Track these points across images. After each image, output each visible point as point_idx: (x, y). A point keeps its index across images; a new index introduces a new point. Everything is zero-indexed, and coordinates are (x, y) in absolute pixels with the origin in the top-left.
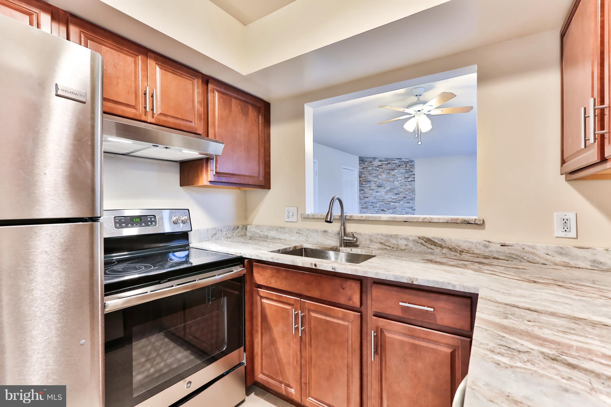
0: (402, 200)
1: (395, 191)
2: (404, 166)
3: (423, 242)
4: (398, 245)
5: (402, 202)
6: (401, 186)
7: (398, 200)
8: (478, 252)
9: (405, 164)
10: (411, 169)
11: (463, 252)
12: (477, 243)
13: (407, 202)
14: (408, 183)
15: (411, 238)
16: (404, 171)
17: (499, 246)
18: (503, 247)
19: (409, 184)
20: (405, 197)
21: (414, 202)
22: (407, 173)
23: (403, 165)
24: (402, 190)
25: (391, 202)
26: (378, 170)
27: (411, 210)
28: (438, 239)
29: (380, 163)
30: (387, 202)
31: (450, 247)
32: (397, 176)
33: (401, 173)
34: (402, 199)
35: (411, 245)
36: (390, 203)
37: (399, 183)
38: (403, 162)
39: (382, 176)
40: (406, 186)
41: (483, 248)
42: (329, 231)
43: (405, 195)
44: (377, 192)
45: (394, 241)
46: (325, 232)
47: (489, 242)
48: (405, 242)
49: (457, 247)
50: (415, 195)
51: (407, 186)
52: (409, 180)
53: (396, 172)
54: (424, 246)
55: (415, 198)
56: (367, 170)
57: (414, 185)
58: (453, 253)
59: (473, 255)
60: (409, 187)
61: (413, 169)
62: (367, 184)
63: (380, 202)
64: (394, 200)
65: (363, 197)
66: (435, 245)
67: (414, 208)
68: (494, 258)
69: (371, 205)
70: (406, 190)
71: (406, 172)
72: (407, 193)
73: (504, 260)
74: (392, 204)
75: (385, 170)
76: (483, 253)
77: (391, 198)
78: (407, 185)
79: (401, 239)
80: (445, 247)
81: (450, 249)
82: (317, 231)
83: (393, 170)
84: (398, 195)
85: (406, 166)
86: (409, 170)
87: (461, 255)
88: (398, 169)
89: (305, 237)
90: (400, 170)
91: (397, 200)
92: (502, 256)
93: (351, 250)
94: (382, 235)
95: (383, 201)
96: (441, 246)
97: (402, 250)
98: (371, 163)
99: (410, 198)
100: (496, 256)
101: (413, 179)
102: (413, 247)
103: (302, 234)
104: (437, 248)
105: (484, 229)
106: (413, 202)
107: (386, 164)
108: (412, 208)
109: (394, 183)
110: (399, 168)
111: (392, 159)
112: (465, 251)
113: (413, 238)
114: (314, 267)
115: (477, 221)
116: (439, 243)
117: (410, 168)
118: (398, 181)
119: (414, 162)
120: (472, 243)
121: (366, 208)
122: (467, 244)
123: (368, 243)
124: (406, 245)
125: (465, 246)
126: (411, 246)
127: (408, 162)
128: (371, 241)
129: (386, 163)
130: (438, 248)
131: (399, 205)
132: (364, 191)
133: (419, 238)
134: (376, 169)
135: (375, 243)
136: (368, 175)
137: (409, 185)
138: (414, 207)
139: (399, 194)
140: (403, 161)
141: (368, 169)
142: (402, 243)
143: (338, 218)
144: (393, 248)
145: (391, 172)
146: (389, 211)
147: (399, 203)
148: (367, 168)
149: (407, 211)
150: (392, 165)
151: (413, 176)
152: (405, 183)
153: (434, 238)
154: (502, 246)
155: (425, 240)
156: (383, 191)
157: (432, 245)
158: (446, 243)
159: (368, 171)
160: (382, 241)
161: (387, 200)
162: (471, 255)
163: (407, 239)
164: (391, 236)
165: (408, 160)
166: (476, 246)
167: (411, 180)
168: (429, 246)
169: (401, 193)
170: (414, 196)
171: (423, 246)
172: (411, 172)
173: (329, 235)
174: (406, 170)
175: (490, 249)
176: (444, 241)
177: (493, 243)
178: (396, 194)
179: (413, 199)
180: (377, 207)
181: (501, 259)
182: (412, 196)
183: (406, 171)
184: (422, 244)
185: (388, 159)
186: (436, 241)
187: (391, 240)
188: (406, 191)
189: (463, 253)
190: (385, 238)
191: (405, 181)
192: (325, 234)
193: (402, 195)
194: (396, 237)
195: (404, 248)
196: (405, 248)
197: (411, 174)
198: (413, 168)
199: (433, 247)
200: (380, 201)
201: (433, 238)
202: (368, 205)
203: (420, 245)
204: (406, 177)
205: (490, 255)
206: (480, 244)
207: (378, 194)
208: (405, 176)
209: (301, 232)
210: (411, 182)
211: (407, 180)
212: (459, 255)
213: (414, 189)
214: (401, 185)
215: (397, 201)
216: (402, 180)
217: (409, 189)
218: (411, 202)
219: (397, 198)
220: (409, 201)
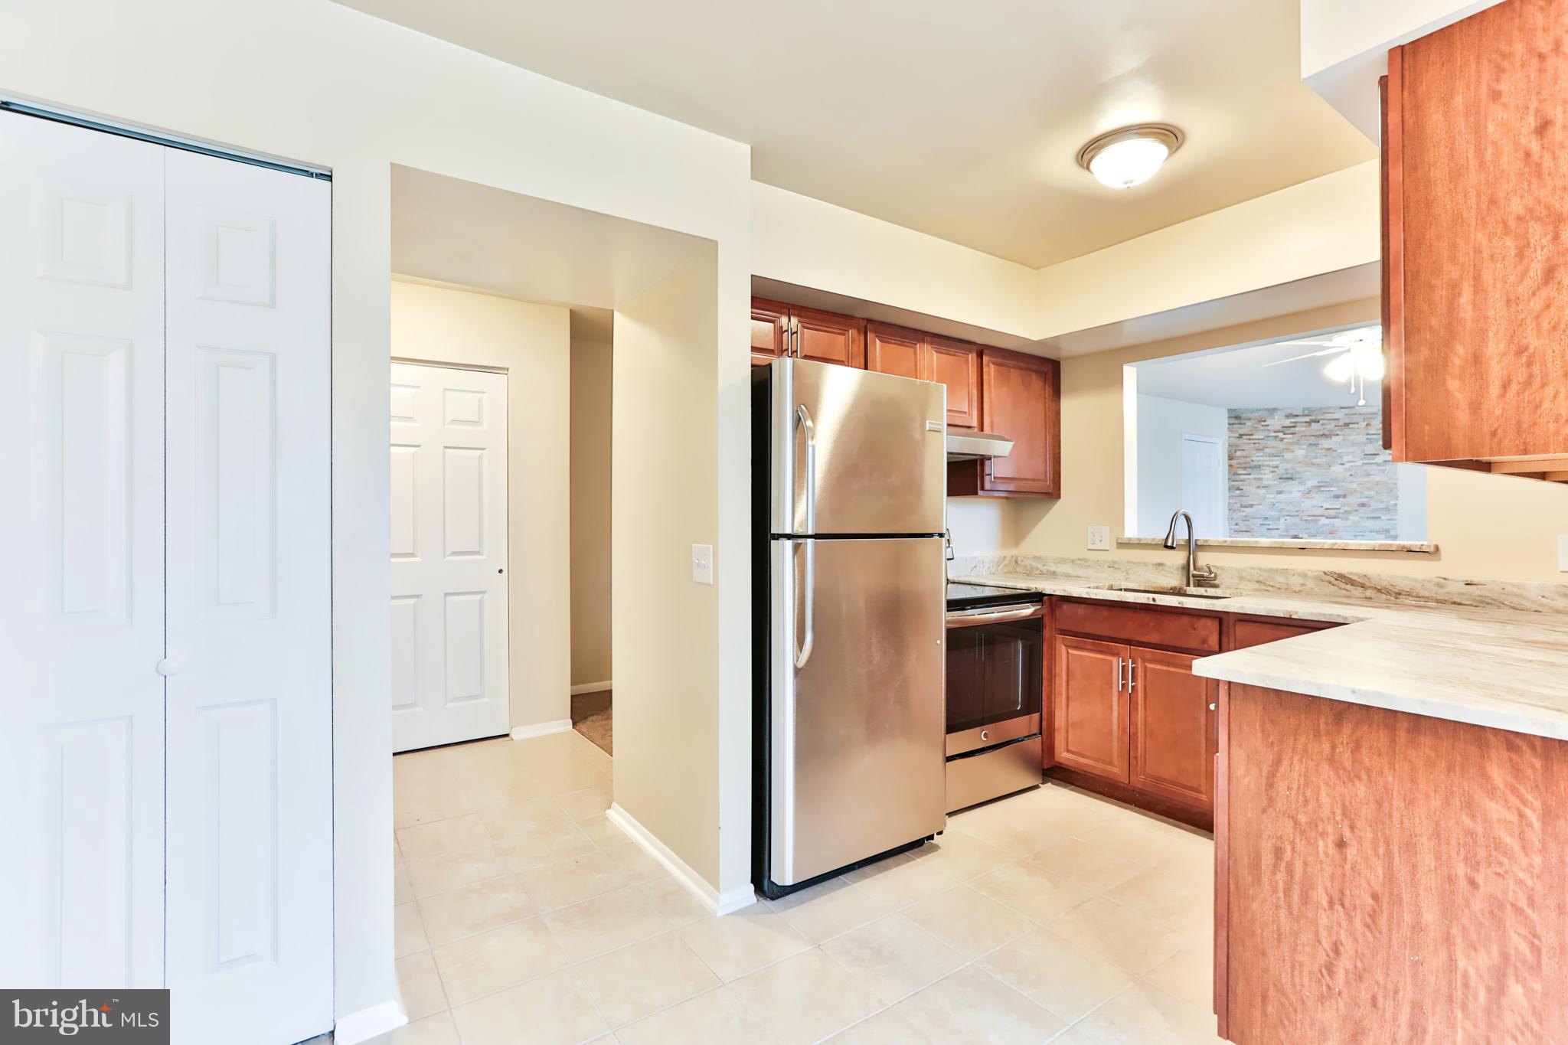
0: (1357, 511)
1: (1332, 489)
2: (1363, 424)
3: (1332, 579)
4: (1288, 584)
5: (1357, 518)
6: (1351, 475)
7: (1342, 511)
8: (1426, 594)
9: (1364, 419)
11: (1400, 594)
12: (1424, 580)
13: (1370, 516)
14: (1375, 467)
15: (1310, 574)
16: (1362, 438)
17: (1462, 585)
18: (1468, 586)
19: (1378, 470)
20: (1363, 505)
21: (1395, 517)
22: (1371, 443)
23: (1357, 423)
24: (1355, 486)
25: (1321, 516)
26: (1282, 439)
27: (1383, 536)
28: (1358, 574)
29: (1287, 422)
30: (1309, 516)
31: (1379, 588)
32: (1339, 451)
33: (1352, 444)
34: (1358, 508)
35: (1310, 584)
36: (1319, 518)
37: (1346, 470)
38: (1360, 414)
39: (1293, 452)
40: (1369, 475)
41: (1435, 589)
42: (1168, 563)
43: (1366, 500)
44: (1280, 493)
45: (1282, 579)
46: (1160, 564)
47: (1445, 579)
48: (1301, 580)
49: (1391, 588)
50: (1396, 498)
52: (1379, 459)
53: (1336, 442)
54: (1333, 585)
55: (1398, 507)
56: (1250, 439)
57: (1395, 473)
58: (1384, 596)
59: (1418, 599)
60: (1377, 478)
62: (1250, 474)
63: (1286, 518)
64: (1330, 511)
65: (1238, 505)
66: (1352, 585)
67: (1392, 533)
68: (1454, 603)
69: (1262, 525)
70: (1369, 485)
71: (1368, 439)
72: (1372, 493)
73: (1472, 605)
74: (1324, 521)
75: (1304, 438)
76: (1435, 595)
77: (1322, 507)
78: (1371, 473)
79: (1294, 575)
80: (1370, 587)
81: (1379, 591)
82: (1145, 564)
83: (1327, 436)
84: (1341, 499)
85: (1368, 425)
87: (1397, 598)
88: (1342, 433)
89: (1125, 574)
90: (1349, 435)
91: (1339, 513)
92: (1468, 600)
93: (1206, 591)
94: (1260, 569)
95: (1297, 514)
96: (1363, 586)
97: (1295, 592)
98: (1263, 423)
99: (1381, 506)
100: (1458, 600)
101: (1389, 458)
102: (1314, 587)
103: (1119, 569)
104: (1356, 589)
105: (1439, 559)
106: (1389, 517)
107: (1306, 422)
108: (1388, 531)
109: (1332, 468)
110: (1346, 431)
111: (1324, 411)
112: (1405, 593)
113: (1315, 573)
114: (1152, 602)
115: (1423, 547)
116: (1360, 580)
118: (1343, 464)
120: (1416, 580)
121: (1246, 531)
122: (1407, 582)
123: (1235, 581)
124: (1302, 585)
125: (1404, 585)
126: (1311, 586)
128: (1241, 578)
129: (1307, 419)
130: (1358, 588)
131: (1347, 525)
132: (1241, 489)
133: (1325, 573)
134: (1276, 437)
135: (1248, 583)
136: (1255, 452)
137: (1377, 473)
138: (1395, 528)
139: (1345, 496)
140: (1357, 412)
141: (1252, 437)
142: (1296, 581)
143: (1183, 543)
144: (1280, 589)
145: (1320, 443)
147: (1347, 519)
148: (1252, 435)
150: (1323, 424)
152: (1366, 467)
153: (1351, 573)
154: (1467, 584)
155: (1335, 576)
156: (1297, 489)
157: (1347, 584)
158: (1372, 580)
159: (1251, 441)
160: (1261, 579)
161: (1309, 513)
162: (1415, 599)
163: (1304, 575)
164: (1277, 570)
166: (1423, 586)
167: (1385, 461)
168: (1343, 586)
169: (1352, 493)
170: (1392, 502)
171: (1331, 586)
173: (1167, 569)
174: (1368, 434)
175: (1446, 590)
176: (1369, 578)
177: (1452, 580)
178: (1337, 497)
179: (1389, 510)
180: (1277, 529)
181: (1465, 605)
182: (1386, 500)
183: (1369, 437)
184: (1330, 583)
185: (1312, 411)
186: (1355, 578)
187: (1276, 577)
188: (1369, 489)
189: (1401, 597)
190: (1266, 575)
191: (1364, 464)
192: (1160, 568)
193: (1354, 500)
194: (1285, 571)
195: (1298, 588)
196: (1301, 589)
199: (1348, 587)
200: (1288, 516)
201: (1348, 573)
202: (1254, 524)
203: (1327, 583)
204: (1366, 452)
205: (1447, 598)
206: (1429, 582)
207: (1282, 497)
208: (1363, 451)
209: (1116, 566)
210: (1384, 466)
211: (1372, 461)
212: (1393, 599)
213: (1395, 484)
214: (1352, 473)
215: (1340, 515)
216: (1354, 462)
217: (1377, 483)
218: (1383, 518)
219: (1338, 507)
220: (1378, 515)
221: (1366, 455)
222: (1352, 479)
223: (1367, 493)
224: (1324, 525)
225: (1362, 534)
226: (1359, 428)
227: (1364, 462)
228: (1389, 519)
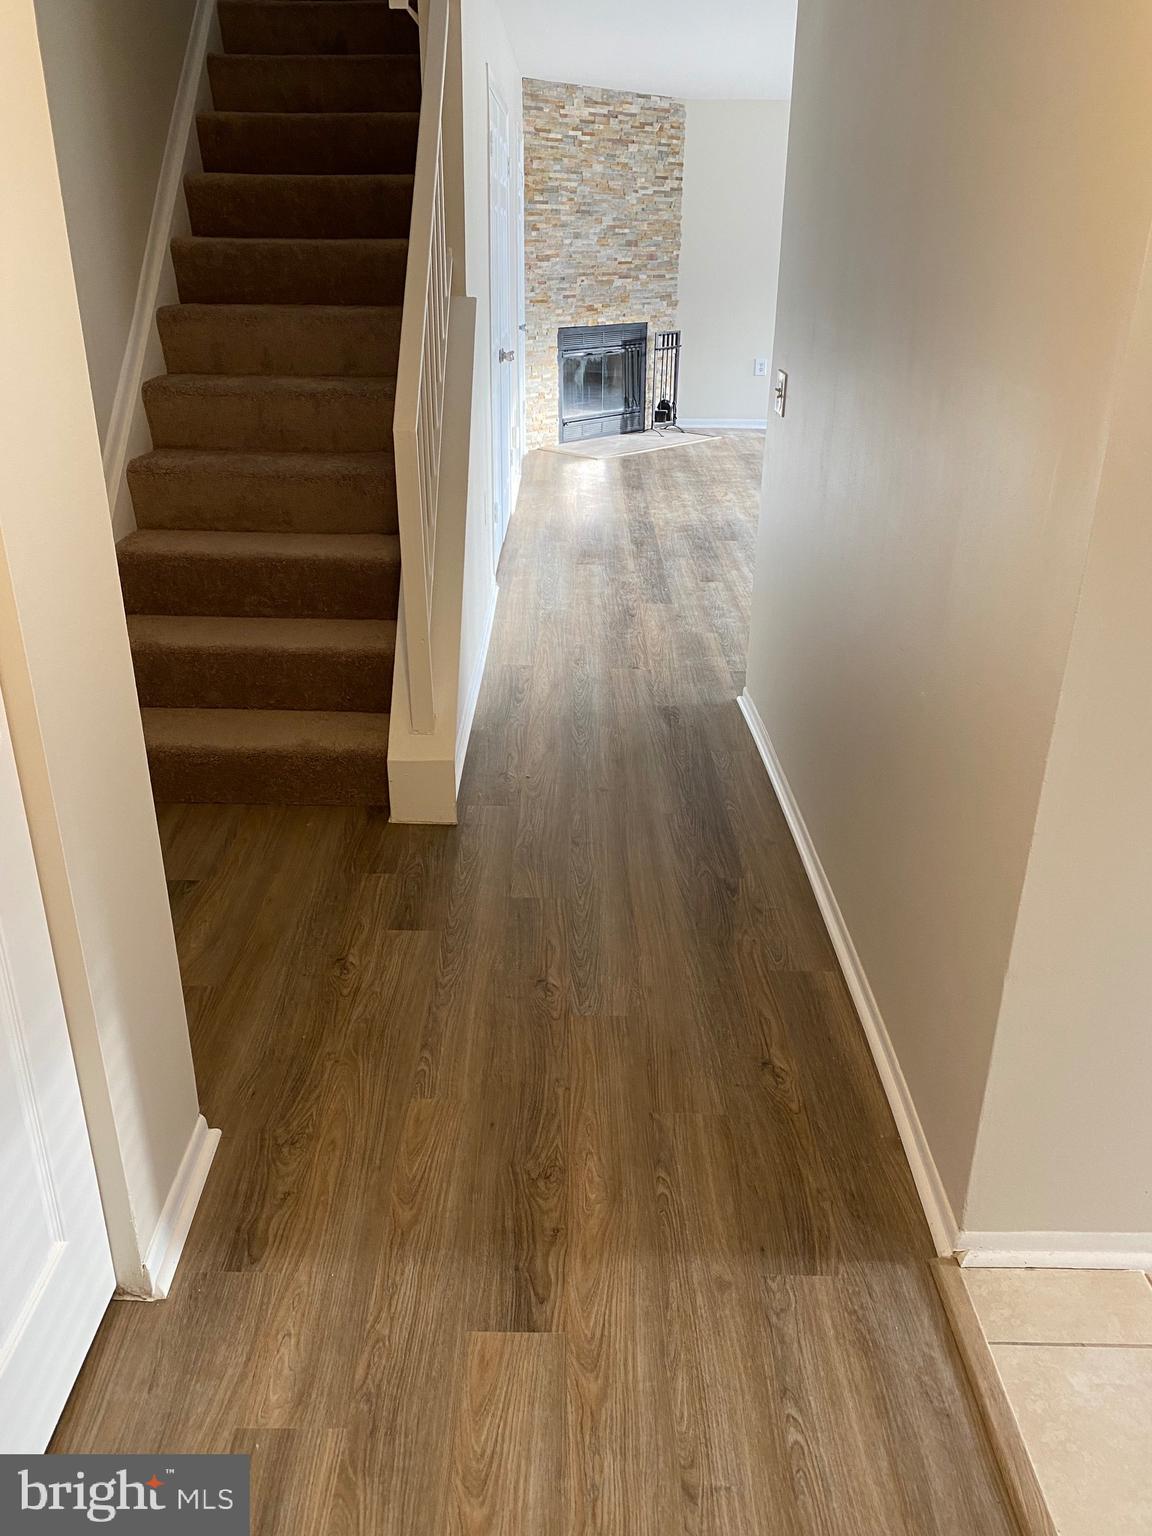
0: (645, 266)
1: (626, 231)
2: (656, 128)
5: (645, 277)
6: (643, 209)
7: (633, 266)
9: (658, 120)
10: (675, 141)
13: (656, 273)
14: (663, 198)
16: (653, 150)
19: (665, 203)
20: (652, 257)
21: (675, 278)
22: (662, 159)
23: (651, 124)
24: (645, 227)
25: (615, 274)
26: (581, 143)
27: (665, 303)
29: (586, 112)
30: (604, 274)
32: (634, 169)
33: (646, 158)
34: (646, 262)
36: (612, 277)
37: (640, 201)
38: (655, 109)
39: (591, 166)
40: (658, 211)
43: (653, 249)
44: (577, 236)
50: (679, 245)
51: (661, 210)
52: (668, 185)
53: (631, 153)
55: (680, 260)
56: (547, 139)
57: (680, 208)
60: (665, 216)
61: (680, 142)
62: (547, 203)
63: (584, 278)
64: (624, 266)
65: (535, 255)
69: (558, 289)
70: (657, 227)
71: (659, 152)
72: (660, 238)
74: (618, 282)
75: (602, 144)
77: (616, 259)
78: (661, 206)
83: (624, 142)
84: (633, 249)
85: (661, 129)
86: (669, 145)
88: (638, 139)
90: (644, 143)
91: (630, 269)
95: (592, 271)
98: (562, 111)
99: (666, 259)
101: (675, 184)
106: (671, 276)
107: (605, 115)
108: (669, 296)
109: (627, 198)
110: (642, 137)
111: (623, 97)
117: (672, 137)
118: (637, 192)
119: (684, 116)
121: (542, 301)
127: (668, 111)
129: (604, 110)
131: (636, 288)
132: (538, 229)
134: (575, 138)
136: (552, 163)
137: (664, 207)
138: (676, 292)
139: (636, 244)
140: (652, 105)
141: (552, 136)
145: (617, 153)
146: (607, 310)
147: (638, 279)
148: (549, 131)
149: (654, 310)
150: (620, 122)
151: (676, 173)
152: (656, 198)
156: (592, 231)
159: (550, 144)
161: (604, 269)
165: (665, 105)
167: (672, 189)
169: (642, 238)
170: (675, 253)
172: (675, 153)
174: (660, 144)
178: (629, 244)
179: (672, 264)
180: (574, 296)
182: (670, 250)
183: (660, 148)
185: (612, 97)
188: (657, 232)
191: (655, 192)
193: (644, 249)
197: (671, 164)
198: (678, 138)
200: (584, 274)
202: (551, 289)
204: (658, 174)
207: (579, 242)
208: (655, 171)
210: (671, 196)
211: (661, 189)
213: (679, 225)
214: (644, 206)
215: (633, 273)
216: (647, 188)
217: (665, 223)
218: (667, 276)
219: (630, 260)
220: (662, 272)
221: (657, 177)
222: (645, 216)
223: (655, 238)
224: (616, 288)
225: (648, 301)
226: (652, 132)
227: (656, 188)
228: (672, 279)
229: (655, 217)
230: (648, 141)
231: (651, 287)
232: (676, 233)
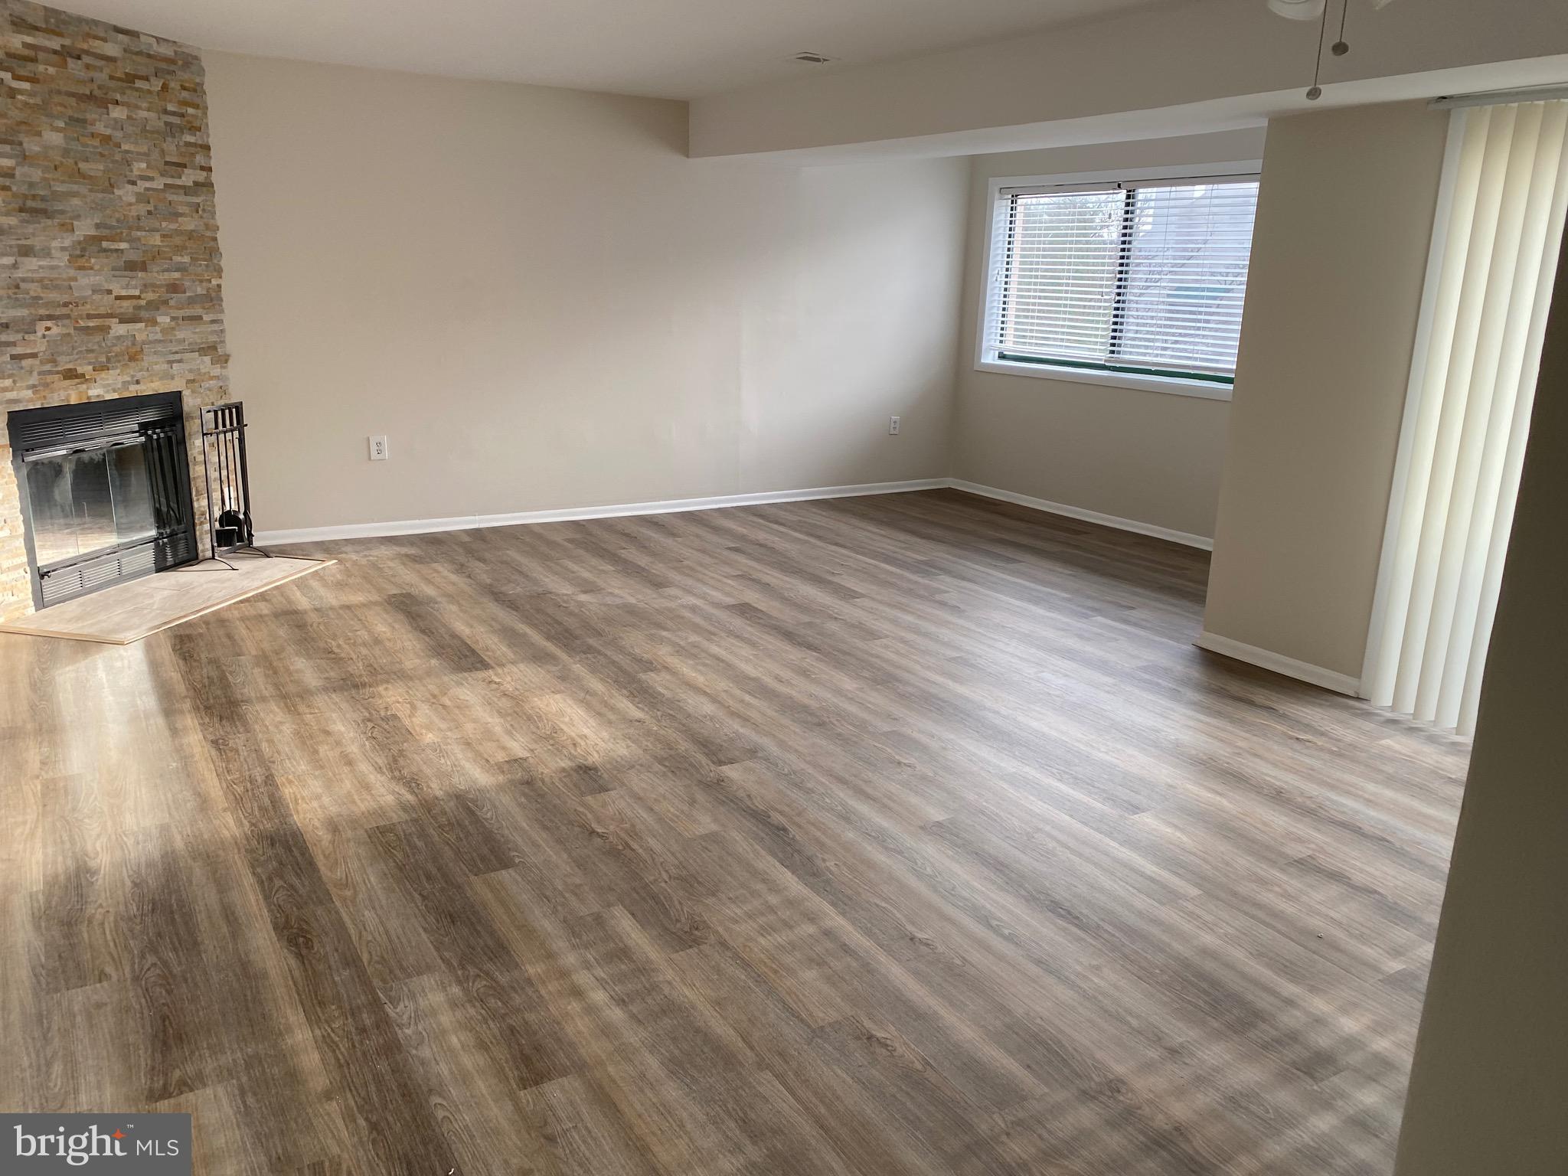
0: (165, 303)
1: (123, 246)
2: (156, 85)
5: (168, 320)
6: (149, 213)
7: (143, 303)
9: (156, 73)
10: (190, 111)
13: (188, 312)
14: (182, 196)
16: (155, 120)
19: (189, 204)
20: (174, 288)
21: (219, 322)
22: (173, 136)
23: (146, 79)
24: (156, 240)
25: (111, 316)
26: (13, 93)
27: (207, 359)
29: (15, 41)
30: (89, 317)
32: (125, 147)
33: (144, 131)
34: (166, 296)
36: (107, 322)
37: (142, 198)
38: (149, 56)
39: (39, 135)
40: (176, 216)
43: (177, 275)
44: (26, 251)
50: (219, 271)
51: (182, 215)
52: (188, 178)
53: (115, 120)
55: (224, 293)
60: (189, 224)
61: (199, 113)
63: (49, 323)
64: (126, 304)
70: (177, 240)
71: (166, 123)
72: (186, 259)
74: (119, 329)
75: (56, 99)
77: (110, 292)
78: (181, 209)
83: (103, 102)
84: (139, 275)
85: (164, 88)
86: (182, 115)
88: (125, 99)
90: (138, 107)
91: (138, 308)
95: (65, 311)
99: (200, 291)
101: (201, 176)
107: (55, 52)
108: (213, 348)
109: (117, 192)
110: (131, 96)
111: (87, 27)
117: (185, 103)
118: (134, 183)
119: (201, 73)
127: (172, 62)
131: (152, 337)
137: (186, 210)
138: (223, 342)
139: (144, 268)
140: (142, 48)
145: (89, 116)
146: (103, 375)
147: (154, 323)
149: (190, 371)
150: (88, 67)
151: (200, 159)
152: (169, 195)
161: (89, 309)
165: (167, 51)
167: (196, 184)
169: (154, 258)
170: (214, 282)
172: (194, 129)
174: (166, 112)
178: (131, 266)
179: (213, 299)
180: (33, 355)
182: (205, 277)
183: (167, 118)
185: (65, 23)
188: (179, 249)
191: (167, 187)
193: (160, 275)
197: (188, 144)
198: (196, 106)
200: (49, 317)
204: (169, 159)
207: (31, 263)
208: (162, 153)
210: (196, 194)
211: (177, 183)
213: (215, 239)
214: (150, 208)
215: (143, 314)
216: (152, 179)
217: (190, 235)
218: (206, 318)
219: (137, 293)
220: (197, 311)
221: (167, 163)
223: (177, 259)
224: (118, 338)
225: (177, 357)
226: (149, 91)
227: (169, 181)
228: (213, 322)
229: (173, 226)
230: (145, 105)
231: (180, 335)
232: (211, 252)
